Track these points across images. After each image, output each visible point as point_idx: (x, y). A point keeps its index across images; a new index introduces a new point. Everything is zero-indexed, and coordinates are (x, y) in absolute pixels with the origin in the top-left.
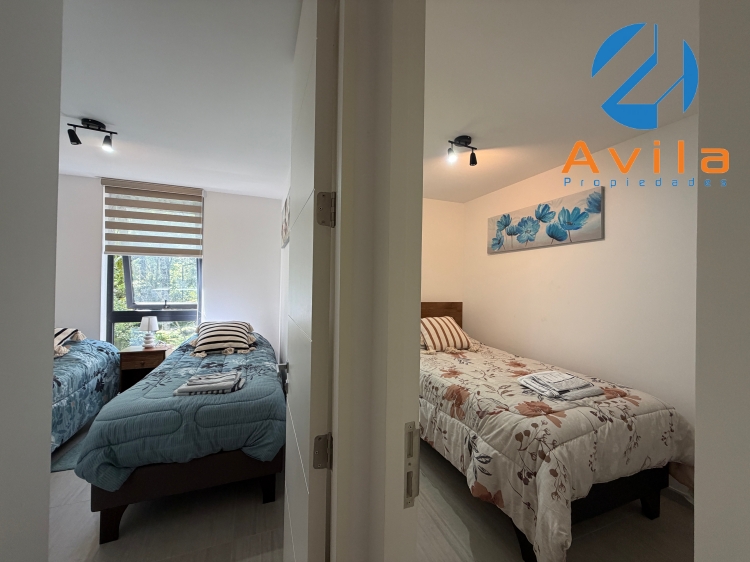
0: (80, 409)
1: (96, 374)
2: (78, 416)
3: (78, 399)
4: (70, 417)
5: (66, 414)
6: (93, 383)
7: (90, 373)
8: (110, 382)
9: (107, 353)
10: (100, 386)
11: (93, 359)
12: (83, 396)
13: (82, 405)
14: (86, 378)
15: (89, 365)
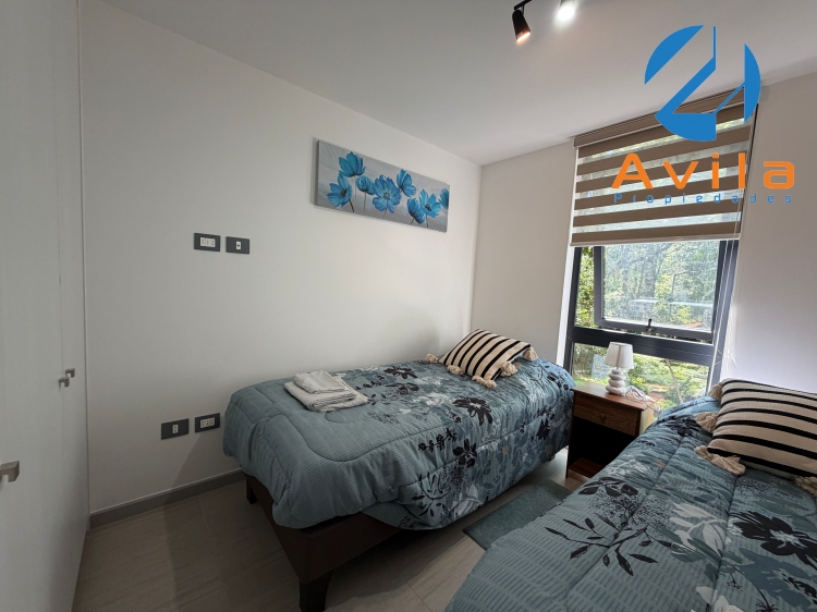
0: (515, 459)
1: (541, 413)
2: (510, 468)
3: (513, 446)
4: (500, 467)
5: (495, 461)
6: (535, 425)
7: (533, 410)
8: (558, 428)
9: (559, 385)
10: (543, 431)
11: (540, 391)
12: (520, 441)
13: (517, 454)
14: (526, 416)
15: (533, 398)
